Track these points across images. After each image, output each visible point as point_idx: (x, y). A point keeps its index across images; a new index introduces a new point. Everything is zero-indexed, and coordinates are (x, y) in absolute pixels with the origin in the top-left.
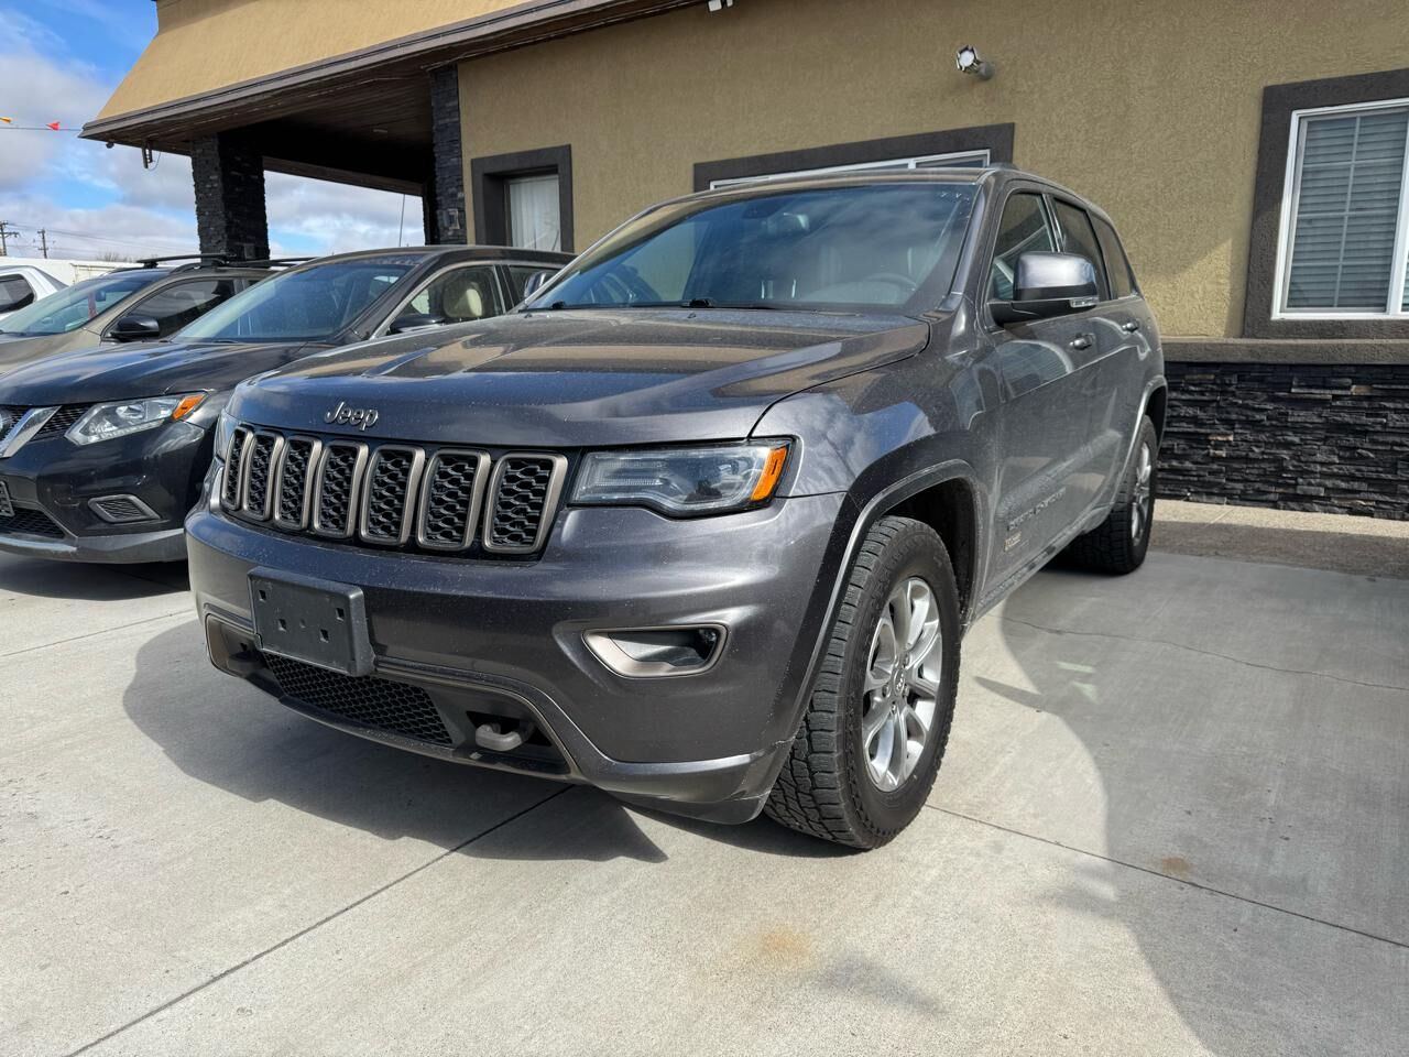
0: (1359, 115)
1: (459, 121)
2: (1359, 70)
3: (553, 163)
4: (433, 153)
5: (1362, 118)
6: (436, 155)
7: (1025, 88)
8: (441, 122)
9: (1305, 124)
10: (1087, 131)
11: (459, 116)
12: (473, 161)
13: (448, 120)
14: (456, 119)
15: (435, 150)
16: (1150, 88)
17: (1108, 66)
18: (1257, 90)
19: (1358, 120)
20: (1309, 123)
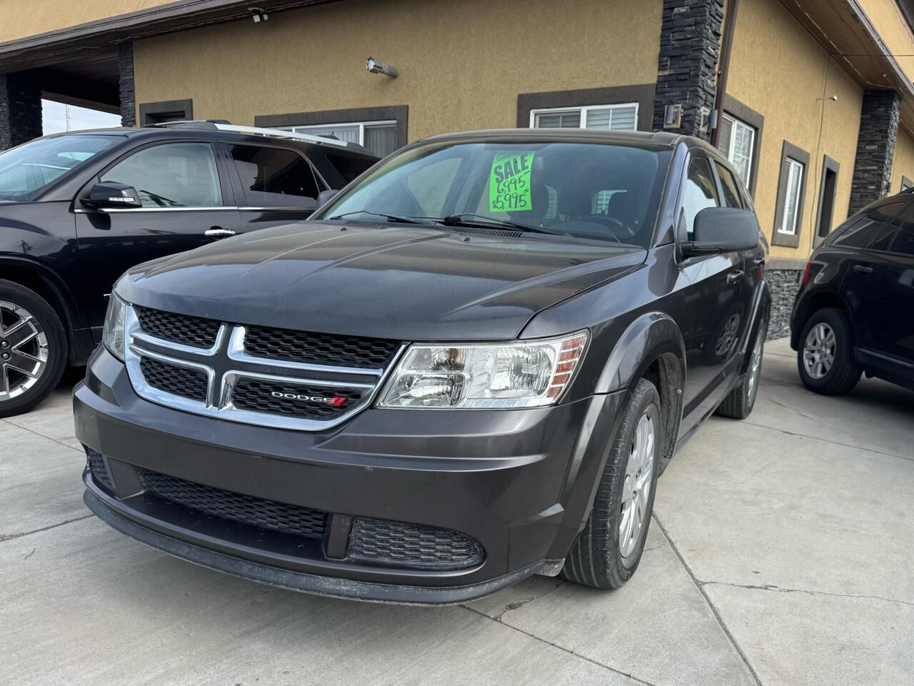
0: (561, 115)
1: (133, 79)
2: (559, 89)
3: (182, 110)
4: (119, 99)
5: (563, 116)
6: (121, 100)
7: (413, 85)
8: (124, 78)
9: (538, 118)
10: (442, 113)
11: (133, 75)
12: (140, 105)
13: (127, 78)
14: (131, 77)
15: (120, 96)
16: (470, 90)
17: (450, 75)
18: (515, 96)
19: (561, 118)
20: (540, 118)
